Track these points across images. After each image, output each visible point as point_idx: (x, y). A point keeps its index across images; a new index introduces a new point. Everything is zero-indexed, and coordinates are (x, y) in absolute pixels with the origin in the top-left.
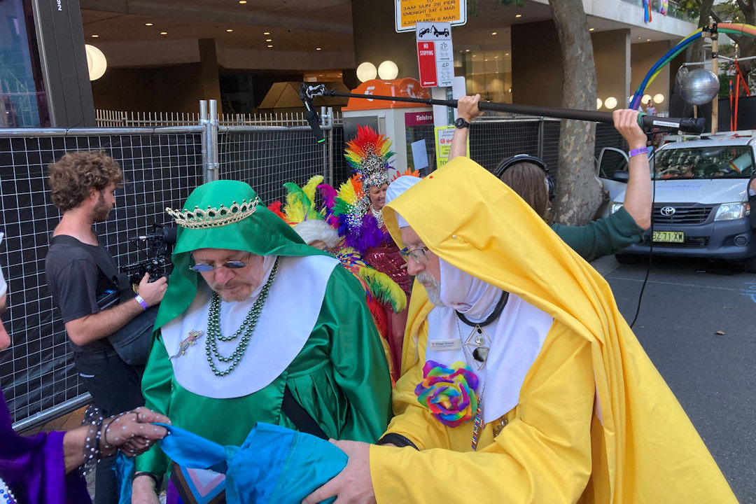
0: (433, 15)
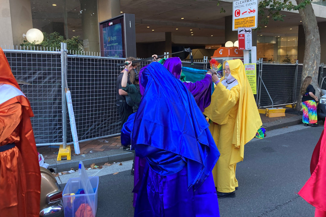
0: (246, 25)
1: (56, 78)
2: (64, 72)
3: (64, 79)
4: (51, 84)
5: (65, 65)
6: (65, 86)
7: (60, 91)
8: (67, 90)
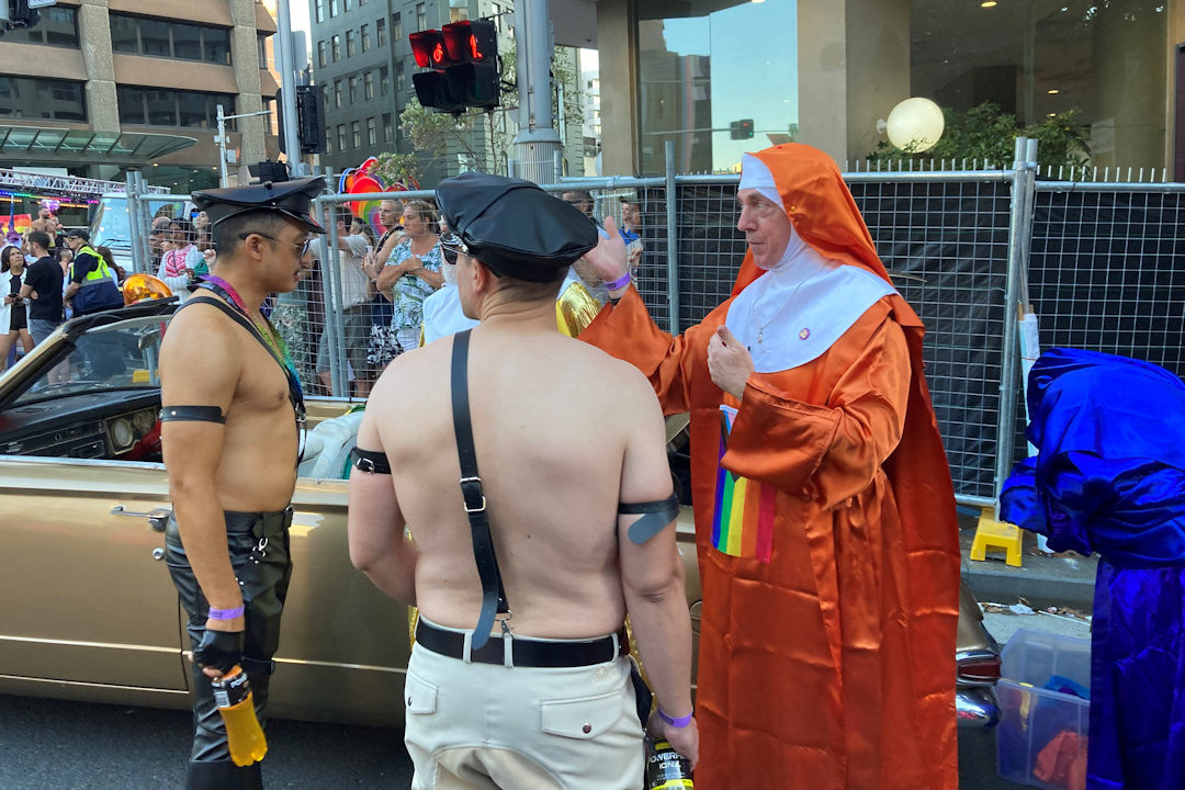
1: (986, 267)
2: (1018, 245)
3: (1018, 272)
4: (970, 286)
5: (1025, 218)
6: (1018, 295)
7: (998, 313)
8: (1024, 312)
